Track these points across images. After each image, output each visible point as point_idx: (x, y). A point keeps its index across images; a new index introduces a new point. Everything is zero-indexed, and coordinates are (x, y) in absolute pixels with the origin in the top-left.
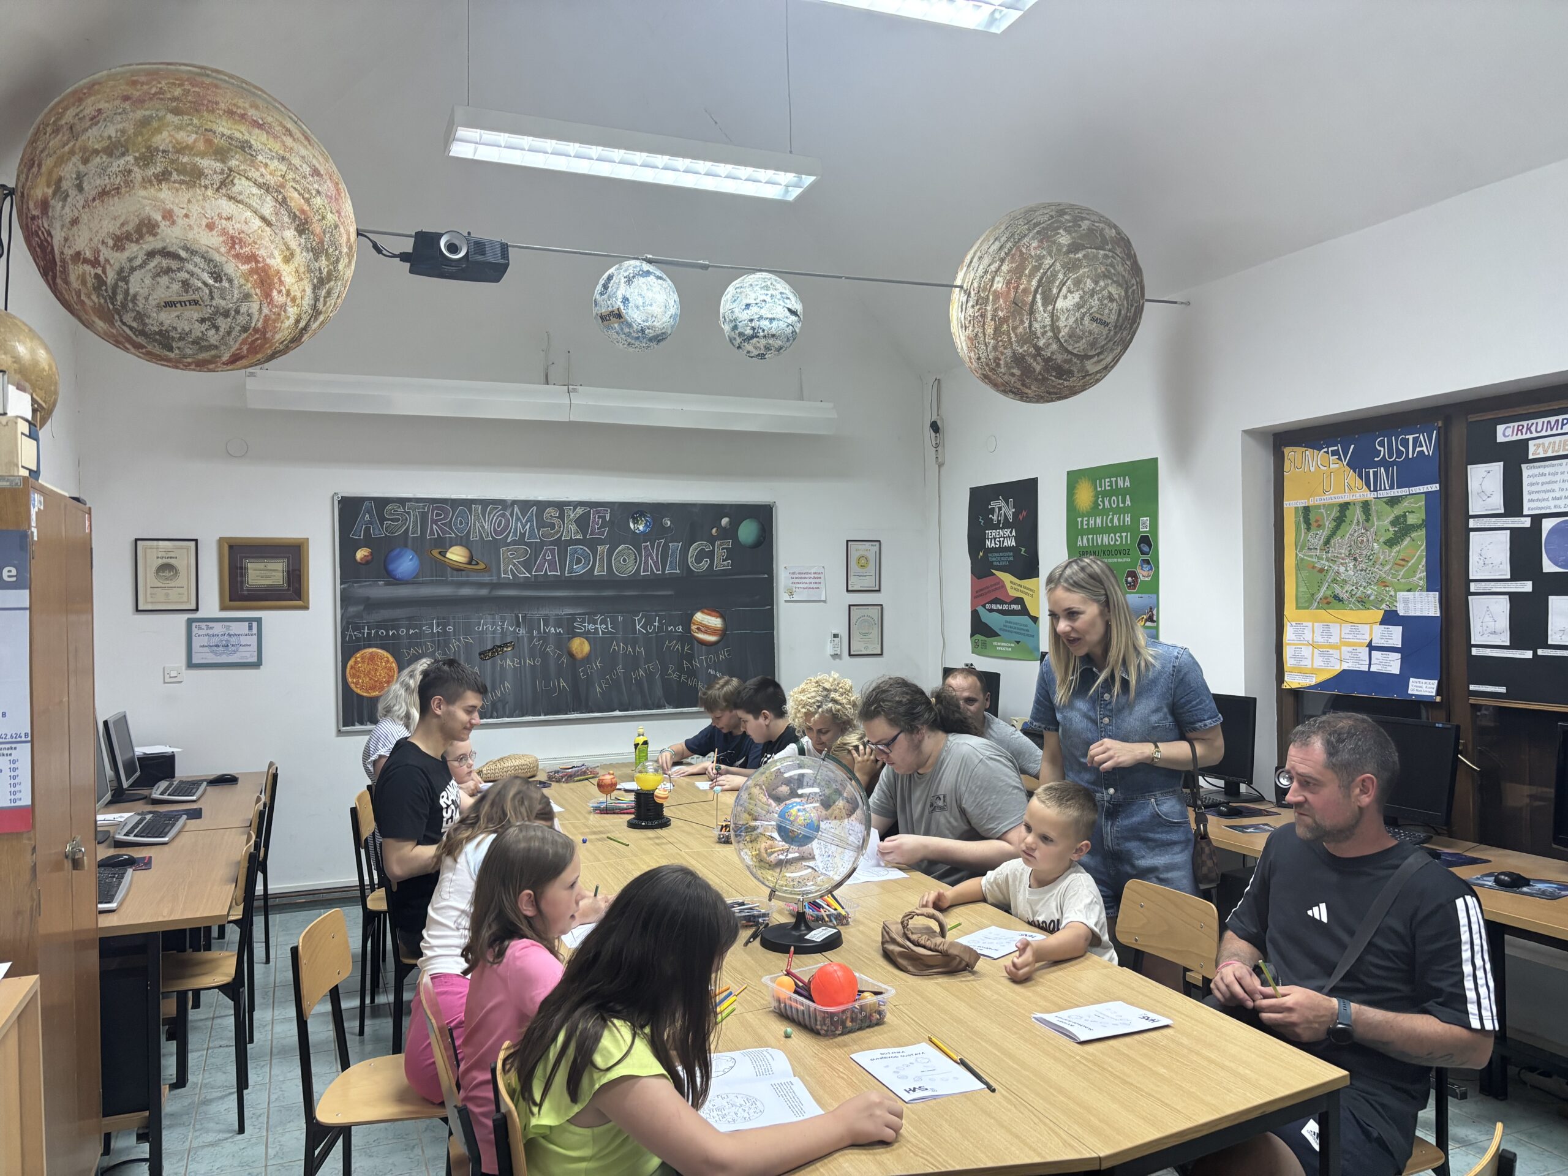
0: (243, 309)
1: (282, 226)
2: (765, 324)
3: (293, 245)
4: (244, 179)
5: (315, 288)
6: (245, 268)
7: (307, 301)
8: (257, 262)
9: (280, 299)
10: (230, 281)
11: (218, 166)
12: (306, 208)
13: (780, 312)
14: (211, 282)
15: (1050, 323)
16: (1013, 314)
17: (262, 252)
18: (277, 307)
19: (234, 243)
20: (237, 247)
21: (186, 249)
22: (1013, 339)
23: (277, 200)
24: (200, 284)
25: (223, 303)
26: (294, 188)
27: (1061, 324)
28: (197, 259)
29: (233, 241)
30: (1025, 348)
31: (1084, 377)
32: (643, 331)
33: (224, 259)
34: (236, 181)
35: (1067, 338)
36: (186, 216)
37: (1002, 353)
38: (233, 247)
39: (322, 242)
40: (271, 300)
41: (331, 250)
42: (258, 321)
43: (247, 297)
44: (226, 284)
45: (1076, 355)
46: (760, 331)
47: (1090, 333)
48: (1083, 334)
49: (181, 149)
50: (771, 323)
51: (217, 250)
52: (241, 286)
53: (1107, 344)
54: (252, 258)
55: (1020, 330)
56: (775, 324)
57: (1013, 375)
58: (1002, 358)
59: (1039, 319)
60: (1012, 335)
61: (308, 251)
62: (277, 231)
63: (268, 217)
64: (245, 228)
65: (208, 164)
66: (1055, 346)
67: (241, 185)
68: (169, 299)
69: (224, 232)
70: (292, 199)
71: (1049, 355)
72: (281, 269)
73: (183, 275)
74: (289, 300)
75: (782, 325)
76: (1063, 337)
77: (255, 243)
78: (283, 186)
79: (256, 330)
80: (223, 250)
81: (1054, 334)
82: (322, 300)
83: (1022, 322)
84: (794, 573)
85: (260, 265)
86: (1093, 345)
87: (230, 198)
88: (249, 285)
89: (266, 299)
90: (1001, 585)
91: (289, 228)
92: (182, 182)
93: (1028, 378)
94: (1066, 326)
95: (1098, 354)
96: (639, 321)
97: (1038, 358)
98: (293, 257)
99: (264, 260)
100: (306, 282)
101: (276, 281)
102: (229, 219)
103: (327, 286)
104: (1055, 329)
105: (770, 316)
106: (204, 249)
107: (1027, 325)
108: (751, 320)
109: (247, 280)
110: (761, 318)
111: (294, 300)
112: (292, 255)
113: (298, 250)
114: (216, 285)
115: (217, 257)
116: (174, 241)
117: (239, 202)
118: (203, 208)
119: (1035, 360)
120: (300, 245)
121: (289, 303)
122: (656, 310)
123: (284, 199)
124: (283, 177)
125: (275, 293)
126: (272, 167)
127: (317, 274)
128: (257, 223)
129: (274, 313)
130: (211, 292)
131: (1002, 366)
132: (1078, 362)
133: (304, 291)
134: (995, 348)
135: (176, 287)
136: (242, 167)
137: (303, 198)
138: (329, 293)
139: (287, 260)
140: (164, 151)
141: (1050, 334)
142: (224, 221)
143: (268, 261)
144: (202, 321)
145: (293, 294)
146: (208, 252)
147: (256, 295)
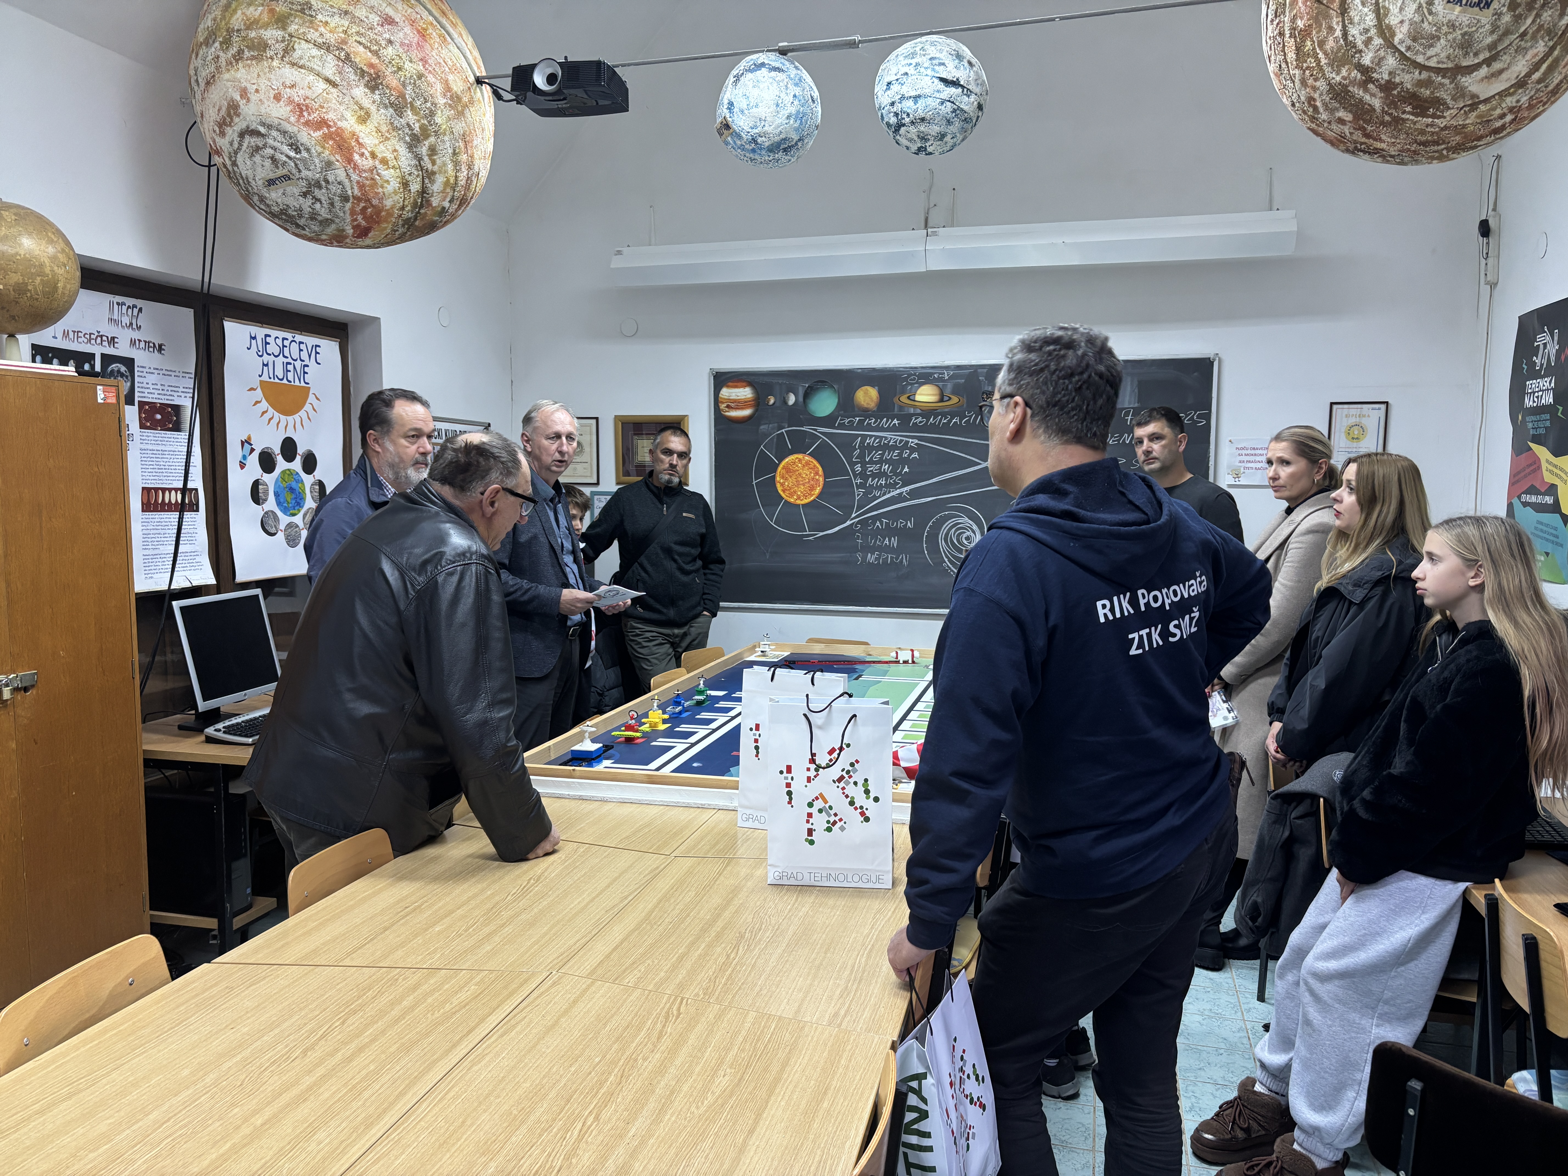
0: (331, 178)
1: (349, 84)
2: (908, 105)
3: (366, 103)
4: (304, 42)
5: (411, 147)
6: (318, 134)
7: (406, 160)
8: (329, 126)
9: (365, 162)
10: (308, 150)
11: (279, 34)
12: (375, 60)
13: (928, 84)
14: (292, 154)
15: (1375, 22)
16: (1316, 19)
17: (331, 116)
18: (365, 171)
19: (301, 111)
20: (305, 114)
21: (263, 124)
22: (1324, 61)
23: (339, 58)
24: (285, 159)
25: (309, 174)
26: (359, 43)
27: (1393, 20)
28: (274, 133)
29: (300, 109)
30: (1344, 72)
31: (1474, 106)
32: (754, 140)
33: (295, 129)
34: (296, 47)
35: (1409, 42)
36: (257, 91)
37: (1315, 89)
38: (301, 115)
39: (402, 96)
40: (355, 164)
41: (419, 103)
42: (352, 188)
43: (329, 164)
44: (305, 154)
45: (1438, 71)
46: (904, 116)
47: (1452, 26)
48: (1439, 29)
49: (251, 24)
50: (916, 103)
51: (287, 120)
52: (319, 154)
53: (1500, 39)
54: (322, 123)
55: (1330, 44)
56: (921, 103)
57: (1341, 121)
58: (1316, 96)
59: (1356, 19)
60: (1321, 55)
61: (386, 107)
62: (344, 91)
63: (332, 78)
64: (309, 93)
65: (271, 34)
66: (1391, 61)
67: (303, 50)
68: (268, 178)
69: (290, 101)
70: (356, 54)
71: (1386, 77)
72: (357, 131)
73: (269, 151)
74: (377, 162)
75: (933, 103)
76: (1402, 42)
77: (323, 107)
78: (344, 42)
79: (358, 199)
80: (292, 119)
81: (1385, 39)
82: (426, 158)
83: (1331, 29)
84: (1243, 449)
85: (333, 129)
86: (1466, 44)
87: (293, 64)
88: (327, 152)
89: (350, 164)
90: (1535, 464)
91: (357, 86)
92: (253, 58)
93: (1368, 122)
94: (1402, 22)
95: (1488, 62)
96: (747, 128)
97: (1371, 86)
98: (369, 116)
99: (335, 124)
100: (394, 141)
101: (354, 144)
102: (293, 86)
103: (427, 143)
104: (1385, 32)
105: (913, 93)
106: (276, 121)
107: (1338, 33)
108: (893, 104)
109: (323, 147)
110: (903, 98)
111: (384, 162)
112: (368, 114)
113: (373, 108)
114: (298, 156)
115: (290, 128)
116: (253, 118)
117: (301, 67)
118: (269, 80)
119: (1366, 90)
120: (374, 102)
121: (379, 166)
122: (764, 111)
123: (348, 56)
124: (345, 32)
125: (356, 157)
126: (332, 25)
127: (407, 130)
128: (322, 85)
129: (367, 179)
130: (296, 165)
131: (1321, 110)
132: (1446, 81)
133: (395, 150)
134: (1303, 82)
135: (268, 163)
136: (301, 31)
137: (370, 51)
138: (433, 151)
139: (364, 119)
140: (238, 30)
141: (1378, 41)
142: (288, 90)
143: (340, 124)
144: (305, 195)
145: (380, 156)
146: (280, 124)
147: (338, 161)
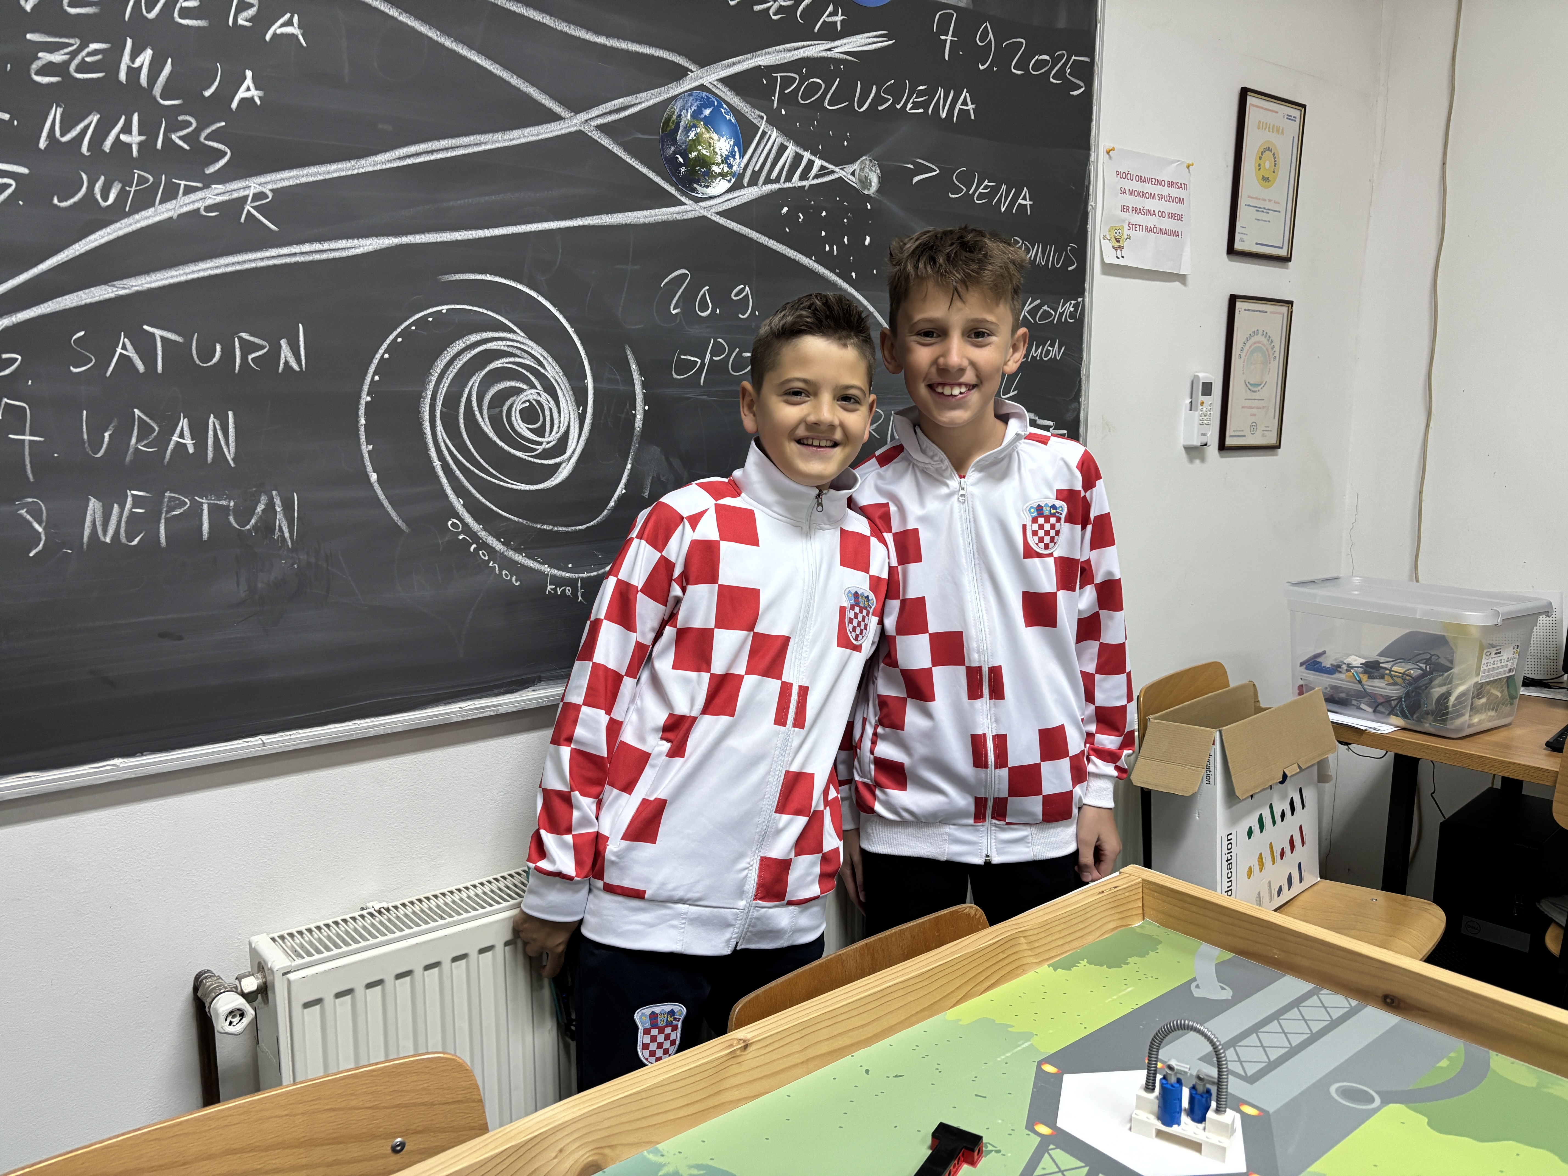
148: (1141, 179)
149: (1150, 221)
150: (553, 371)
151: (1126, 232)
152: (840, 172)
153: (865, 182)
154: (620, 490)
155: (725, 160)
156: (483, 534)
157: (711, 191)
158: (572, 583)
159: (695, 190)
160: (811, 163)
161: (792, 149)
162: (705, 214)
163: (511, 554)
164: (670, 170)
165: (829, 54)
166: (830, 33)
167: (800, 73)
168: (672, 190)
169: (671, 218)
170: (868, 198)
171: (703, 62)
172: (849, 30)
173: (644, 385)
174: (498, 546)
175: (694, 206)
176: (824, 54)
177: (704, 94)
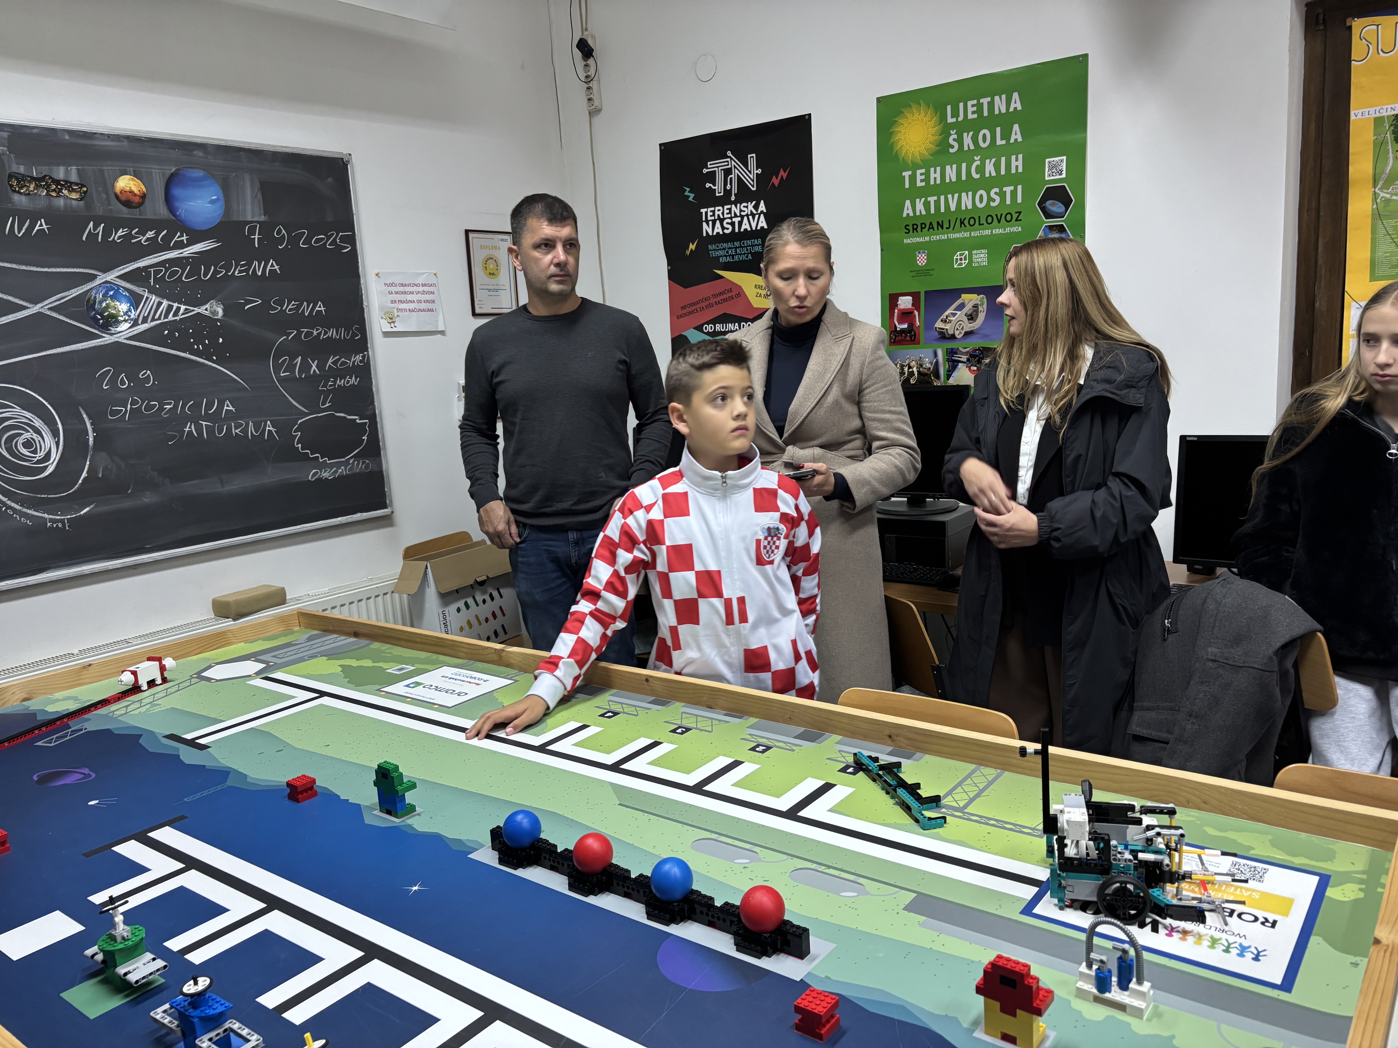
84: (391, 285)
148: (402, 285)
149: (412, 306)
150: (38, 423)
151: (396, 313)
152: (197, 310)
153: (215, 313)
154: (84, 474)
155: (126, 313)
156: (9, 503)
157: (119, 329)
158: (62, 521)
159: (110, 330)
160: (178, 309)
161: (165, 303)
162: (118, 340)
163: (25, 510)
164: (94, 322)
165: (181, 255)
166: (180, 245)
167: (165, 267)
168: (96, 332)
169: (97, 344)
170: (218, 320)
171: (105, 271)
172: (191, 243)
173: (92, 424)
174: (18, 507)
175: (111, 337)
176: (178, 256)
177: (108, 285)
